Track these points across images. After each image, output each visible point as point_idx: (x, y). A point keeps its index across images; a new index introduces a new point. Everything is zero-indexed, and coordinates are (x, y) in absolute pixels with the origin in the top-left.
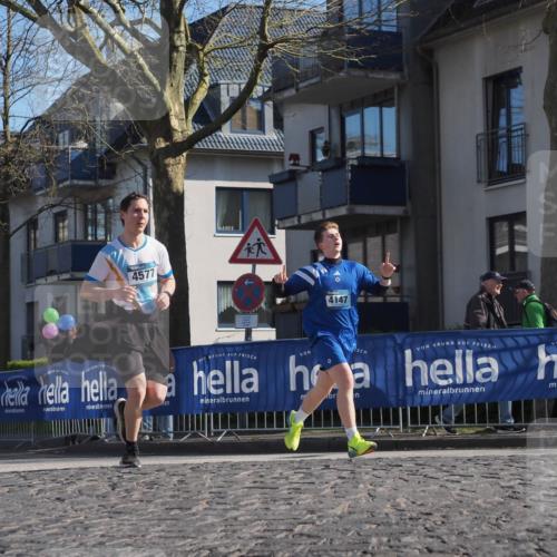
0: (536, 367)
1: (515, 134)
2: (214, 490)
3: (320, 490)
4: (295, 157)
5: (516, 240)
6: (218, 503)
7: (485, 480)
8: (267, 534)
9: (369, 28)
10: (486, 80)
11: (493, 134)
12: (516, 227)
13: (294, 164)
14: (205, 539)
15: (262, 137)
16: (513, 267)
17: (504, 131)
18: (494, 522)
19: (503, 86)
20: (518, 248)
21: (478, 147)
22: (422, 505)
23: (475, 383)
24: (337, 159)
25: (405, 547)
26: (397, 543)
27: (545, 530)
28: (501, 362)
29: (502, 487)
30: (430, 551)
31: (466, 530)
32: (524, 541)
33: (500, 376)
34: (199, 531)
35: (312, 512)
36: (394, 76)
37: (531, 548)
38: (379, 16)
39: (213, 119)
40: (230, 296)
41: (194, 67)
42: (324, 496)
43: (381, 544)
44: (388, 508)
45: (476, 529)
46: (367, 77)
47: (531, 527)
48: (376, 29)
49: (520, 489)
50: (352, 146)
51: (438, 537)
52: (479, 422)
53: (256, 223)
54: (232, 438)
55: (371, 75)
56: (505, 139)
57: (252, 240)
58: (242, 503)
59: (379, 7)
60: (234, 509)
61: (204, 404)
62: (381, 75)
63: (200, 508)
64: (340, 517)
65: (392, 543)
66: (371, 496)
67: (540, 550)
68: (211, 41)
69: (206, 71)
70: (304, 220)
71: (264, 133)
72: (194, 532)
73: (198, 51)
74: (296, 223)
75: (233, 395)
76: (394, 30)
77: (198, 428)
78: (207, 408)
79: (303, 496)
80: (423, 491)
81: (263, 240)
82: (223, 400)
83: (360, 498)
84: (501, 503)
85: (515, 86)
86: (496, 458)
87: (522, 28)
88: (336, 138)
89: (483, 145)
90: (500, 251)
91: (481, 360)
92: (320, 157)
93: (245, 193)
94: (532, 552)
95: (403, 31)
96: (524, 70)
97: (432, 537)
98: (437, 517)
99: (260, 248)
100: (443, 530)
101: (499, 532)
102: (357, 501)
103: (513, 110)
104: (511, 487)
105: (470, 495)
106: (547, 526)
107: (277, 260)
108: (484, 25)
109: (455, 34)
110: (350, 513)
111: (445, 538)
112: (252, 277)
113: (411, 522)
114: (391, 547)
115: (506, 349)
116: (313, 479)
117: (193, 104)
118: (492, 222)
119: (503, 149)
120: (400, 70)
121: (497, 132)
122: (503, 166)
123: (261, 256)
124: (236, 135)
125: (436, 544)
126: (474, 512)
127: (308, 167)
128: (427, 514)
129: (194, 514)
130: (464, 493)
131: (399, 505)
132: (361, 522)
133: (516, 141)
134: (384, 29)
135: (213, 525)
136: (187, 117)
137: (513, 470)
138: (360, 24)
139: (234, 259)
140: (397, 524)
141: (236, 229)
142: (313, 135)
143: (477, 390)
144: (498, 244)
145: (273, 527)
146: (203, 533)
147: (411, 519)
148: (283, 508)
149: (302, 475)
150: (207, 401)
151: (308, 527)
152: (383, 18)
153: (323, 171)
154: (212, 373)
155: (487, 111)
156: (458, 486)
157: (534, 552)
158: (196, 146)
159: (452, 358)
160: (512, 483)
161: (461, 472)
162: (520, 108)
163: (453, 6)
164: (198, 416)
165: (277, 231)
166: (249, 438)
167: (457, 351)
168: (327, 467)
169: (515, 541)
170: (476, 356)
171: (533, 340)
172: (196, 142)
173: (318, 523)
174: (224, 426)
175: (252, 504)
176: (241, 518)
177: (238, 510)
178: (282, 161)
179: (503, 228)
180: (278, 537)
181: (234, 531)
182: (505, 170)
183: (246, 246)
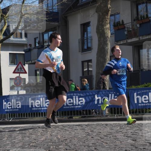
0: (95, 100)
1: (89, 39)
2: (9, 134)
3: (37, 134)
4: (30, 45)
5: (89, 67)
6: (10, 138)
7: (81, 130)
8: (23, 146)
9: (50, 11)
10: (81, 25)
11: (83, 39)
12: (89, 64)
13: (30, 47)
14: (6, 147)
15: (22, 39)
16: (88, 74)
17: (86, 38)
18: (84, 142)
19: (85, 26)
20: (90, 69)
21: (79, 42)
22: (64, 137)
23: (79, 105)
24: (41, 45)
25: (60, 149)
26: (58, 148)
27: (97, 143)
28: (85, 99)
29: (86, 132)
30: (67, 150)
31: (76, 144)
32: (91, 146)
33: (85, 103)
34: (5, 145)
35: (35, 140)
36: (56, 24)
37: (93, 148)
38: (53, 7)
39: (8, 35)
40: (13, 82)
41: (3, 21)
42: (38, 135)
43: (53, 148)
44: (55, 138)
45: (79, 143)
46: (50, 24)
47: (93, 143)
48: (52, 11)
49: (90, 133)
50: (46, 42)
51: (69, 146)
52: (80, 115)
53: (20, 63)
54: (14, 120)
55: (50, 23)
56: (86, 40)
57: (19, 67)
58: (16, 138)
59: (53, 5)
60: (14, 139)
61: (6, 111)
62: (53, 23)
63: (5, 139)
64: (43, 141)
65: (56, 148)
66: (51, 135)
67: (95, 149)
68: (8, 14)
69: (6, 22)
70: (33, 62)
71: (22, 38)
72: (3, 146)
73: (4, 16)
74: (31, 62)
75: (14, 109)
76: (57, 11)
77: (5, 118)
78: (7, 112)
79: (33, 136)
80: (65, 134)
81: (22, 67)
82: (11, 110)
83: (48, 136)
84: (85, 137)
85: (89, 26)
86: (84, 125)
87: (90, 11)
88: (41, 40)
89: (80, 42)
90: (85, 70)
91: (80, 99)
92: (37, 45)
93: (17, 55)
94: (93, 149)
95: (59, 12)
96: (91, 22)
97: (67, 146)
98: (68, 141)
99: (21, 69)
100: (70, 144)
101: (85, 144)
102: (47, 137)
103: (88, 33)
104: (88, 132)
105: (77, 134)
106: (97, 142)
107: (26, 73)
108: (80, 10)
109: (73, 13)
110: (45, 140)
111: (70, 146)
112: (19, 77)
113: (61, 142)
114: (56, 149)
115: (87, 96)
116: (35, 131)
117: (3, 31)
118: (83, 62)
119: (86, 43)
120: (58, 22)
121: (84, 39)
122: (86, 47)
123: (21, 71)
124: (14, 39)
125: (68, 148)
126: (78, 139)
127: (34, 48)
128: (66, 140)
129: (3, 141)
130: (76, 134)
131: (58, 137)
132: (48, 142)
133: (89, 41)
134: (54, 11)
135: (8, 144)
136: (1, 34)
137: (88, 128)
138: (48, 10)
139: (14, 72)
140: (58, 142)
141: (15, 64)
142: (35, 39)
143: (79, 107)
144: (84, 68)
145: (25, 144)
146: (6, 146)
147: (61, 141)
148: (27, 139)
149: (32, 130)
150: (7, 110)
151: (34, 144)
152: (54, 8)
153: (38, 49)
154: (8, 103)
155: (81, 33)
156: (74, 132)
157: (94, 149)
158: (4, 42)
159: (72, 98)
160: (88, 131)
161: (75, 129)
162: (90, 32)
163: (72, 5)
164: (5, 114)
165: (26, 65)
166: (18, 120)
167: (74, 96)
168: (39, 128)
169: (89, 146)
170: (79, 98)
171: (94, 93)
172: (4, 41)
173: (37, 143)
174: (12, 117)
175: (19, 138)
176: (16, 142)
177: (15, 139)
178: (27, 46)
179: (86, 64)
180: (26, 147)
181: (14, 145)
182: (86, 48)
183: (17, 69)
